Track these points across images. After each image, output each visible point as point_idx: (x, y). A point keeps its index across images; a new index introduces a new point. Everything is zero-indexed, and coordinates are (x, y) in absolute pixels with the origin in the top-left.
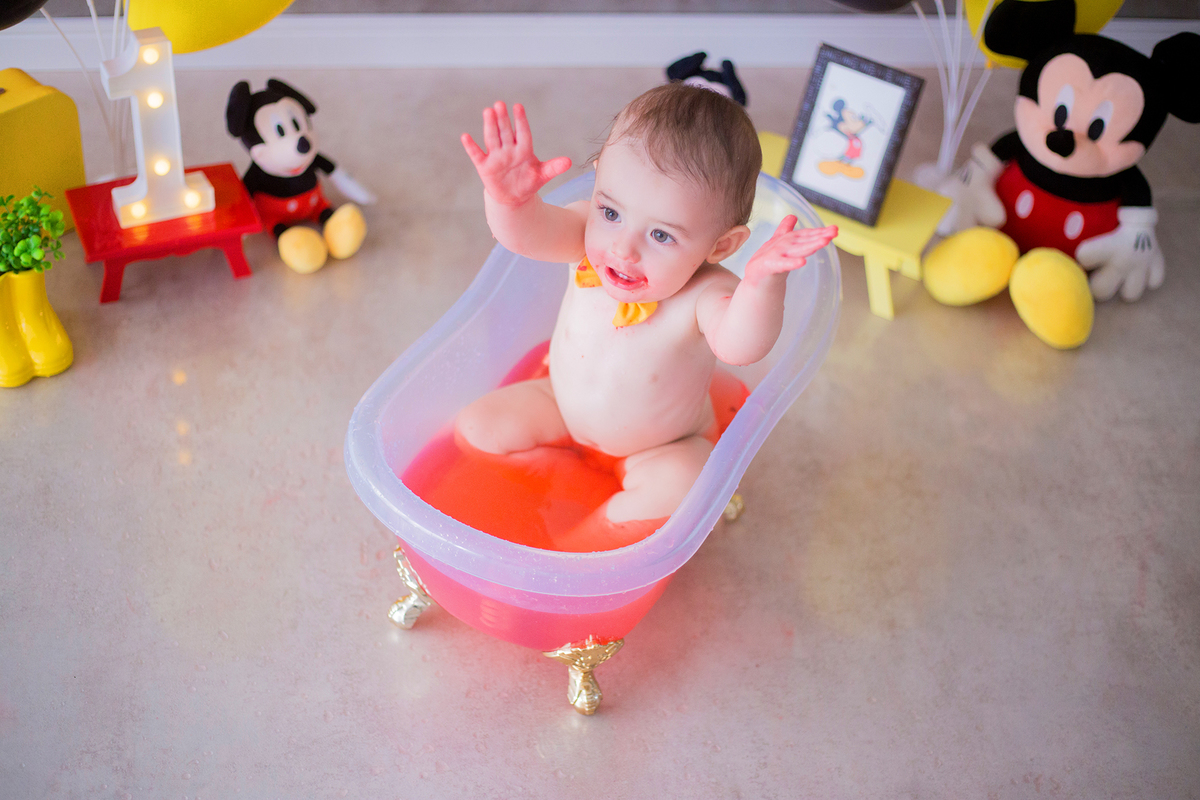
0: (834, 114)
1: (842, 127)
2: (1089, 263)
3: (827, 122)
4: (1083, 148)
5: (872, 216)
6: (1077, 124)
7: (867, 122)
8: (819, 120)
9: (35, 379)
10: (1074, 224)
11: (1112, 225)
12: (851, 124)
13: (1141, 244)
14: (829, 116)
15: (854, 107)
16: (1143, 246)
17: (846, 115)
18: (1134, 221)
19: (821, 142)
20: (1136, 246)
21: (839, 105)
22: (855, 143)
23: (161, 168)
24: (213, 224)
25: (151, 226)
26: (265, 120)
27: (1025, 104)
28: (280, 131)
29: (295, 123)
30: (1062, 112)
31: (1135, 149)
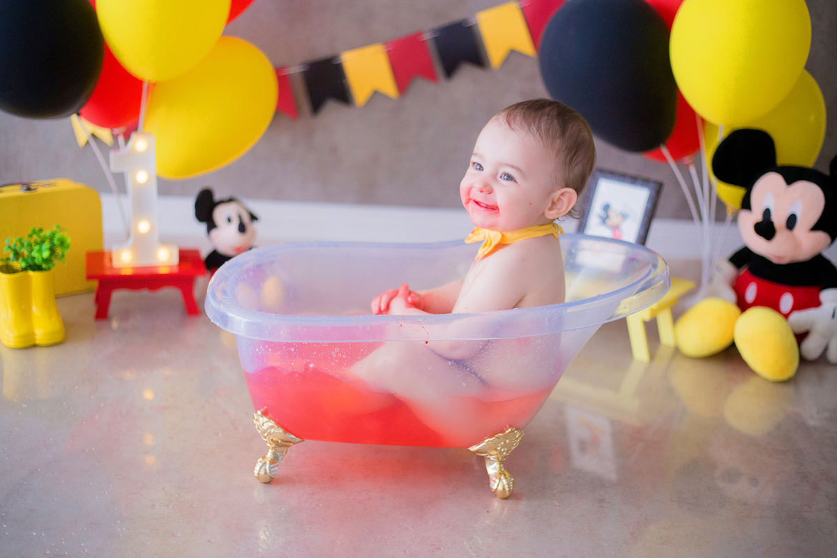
0: (603, 214)
1: (609, 222)
2: (798, 329)
3: (599, 219)
4: (782, 235)
6: (779, 220)
7: (624, 216)
8: (593, 219)
9: (34, 346)
10: (787, 301)
11: (817, 303)
12: (614, 219)
13: (836, 314)
14: (600, 216)
15: (616, 207)
17: (611, 213)
18: (831, 297)
20: (833, 316)
21: (606, 208)
22: (617, 232)
23: (143, 227)
24: (176, 270)
25: (133, 268)
26: (220, 214)
27: (744, 215)
28: (229, 220)
29: (240, 217)
30: (767, 213)
31: (822, 237)
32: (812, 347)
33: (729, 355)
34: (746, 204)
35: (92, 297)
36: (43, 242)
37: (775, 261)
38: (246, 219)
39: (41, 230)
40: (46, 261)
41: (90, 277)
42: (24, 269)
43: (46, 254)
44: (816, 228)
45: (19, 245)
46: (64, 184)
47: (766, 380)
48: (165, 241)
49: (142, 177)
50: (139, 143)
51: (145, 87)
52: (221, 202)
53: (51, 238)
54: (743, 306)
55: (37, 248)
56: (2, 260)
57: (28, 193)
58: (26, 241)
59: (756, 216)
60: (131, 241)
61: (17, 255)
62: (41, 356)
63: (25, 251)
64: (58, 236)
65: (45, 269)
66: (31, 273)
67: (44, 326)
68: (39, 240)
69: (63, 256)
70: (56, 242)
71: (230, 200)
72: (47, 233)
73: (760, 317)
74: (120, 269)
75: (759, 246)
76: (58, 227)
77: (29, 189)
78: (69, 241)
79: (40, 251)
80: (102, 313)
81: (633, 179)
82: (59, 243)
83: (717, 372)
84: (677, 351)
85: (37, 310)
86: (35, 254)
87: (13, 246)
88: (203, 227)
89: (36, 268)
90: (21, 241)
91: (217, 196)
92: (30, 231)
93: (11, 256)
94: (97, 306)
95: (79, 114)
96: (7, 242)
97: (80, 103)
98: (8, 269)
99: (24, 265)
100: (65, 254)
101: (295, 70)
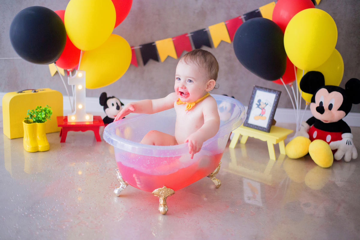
0: (258, 104)
1: (260, 107)
2: (334, 148)
3: (256, 106)
4: (327, 112)
5: (268, 130)
6: (326, 106)
7: (266, 104)
8: (254, 106)
9: (38, 151)
10: (329, 138)
11: (340, 139)
12: (262, 106)
13: (348, 143)
14: (257, 104)
15: (263, 101)
17: (261, 103)
18: (346, 136)
19: (255, 111)
21: (259, 101)
22: (264, 110)
23: (80, 107)
24: (92, 123)
25: (76, 122)
26: (109, 102)
27: (312, 104)
28: (113, 105)
29: (117, 103)
30: (321, 103)
31: (342, 113)
32: (339, 155)
33: (307, 158)
34: (313, 100)
35: (59, 134)
36: (41, 112)
37: (325, 122)
38: (119, 104)
39: (41, 107)
40: (43, 119)
41: (59, 126)
42: (34, 122)
43: (44, 116)
44: (340, 109)
45: (33, 112)
46: (48, 90)
47: (321, 167)
48: (88, 113)
49: (80, 87)
50: (79, 74)
51: (81, 52)
52: (110, 98)
53: (45, 110)
54: (312, 139)
56: (26, 118)
57: (35, 93)
58: (35, 111)
59: (317, 104)
60: (75, 112)
61: (31, 116)
62: (41, 156)
63: (35, 115)
64: (48, 109)
65: (43, 122)
66: (37, 123)
67: (42, 144)
68: (40, 111)
69: (50, 117)
71: (113, 97)
72: (43, 108)
73: (319, 143)
74: (71, 123)
76: (47, 106)
78: (52, 111)
79: (42, 115)
80: (63, 140)
81: (270, 90)
82: (48, 112)
83: (302, 164)
84: (286, 156)
85: (39, 137)
86: (39, 116)
87: (30, 113)
88: (102, 107)
89: (40, 121)
90: (33, 111)
91: (108, 96)
92: (36, 107)
93: (29, 117)
94: (61, 138)
95: (55, 63)
96: (28, 111)
97: (57, 58)
98: (27, 122)
99: (34, 120)
100: (50, 116)
101: (137, 48)
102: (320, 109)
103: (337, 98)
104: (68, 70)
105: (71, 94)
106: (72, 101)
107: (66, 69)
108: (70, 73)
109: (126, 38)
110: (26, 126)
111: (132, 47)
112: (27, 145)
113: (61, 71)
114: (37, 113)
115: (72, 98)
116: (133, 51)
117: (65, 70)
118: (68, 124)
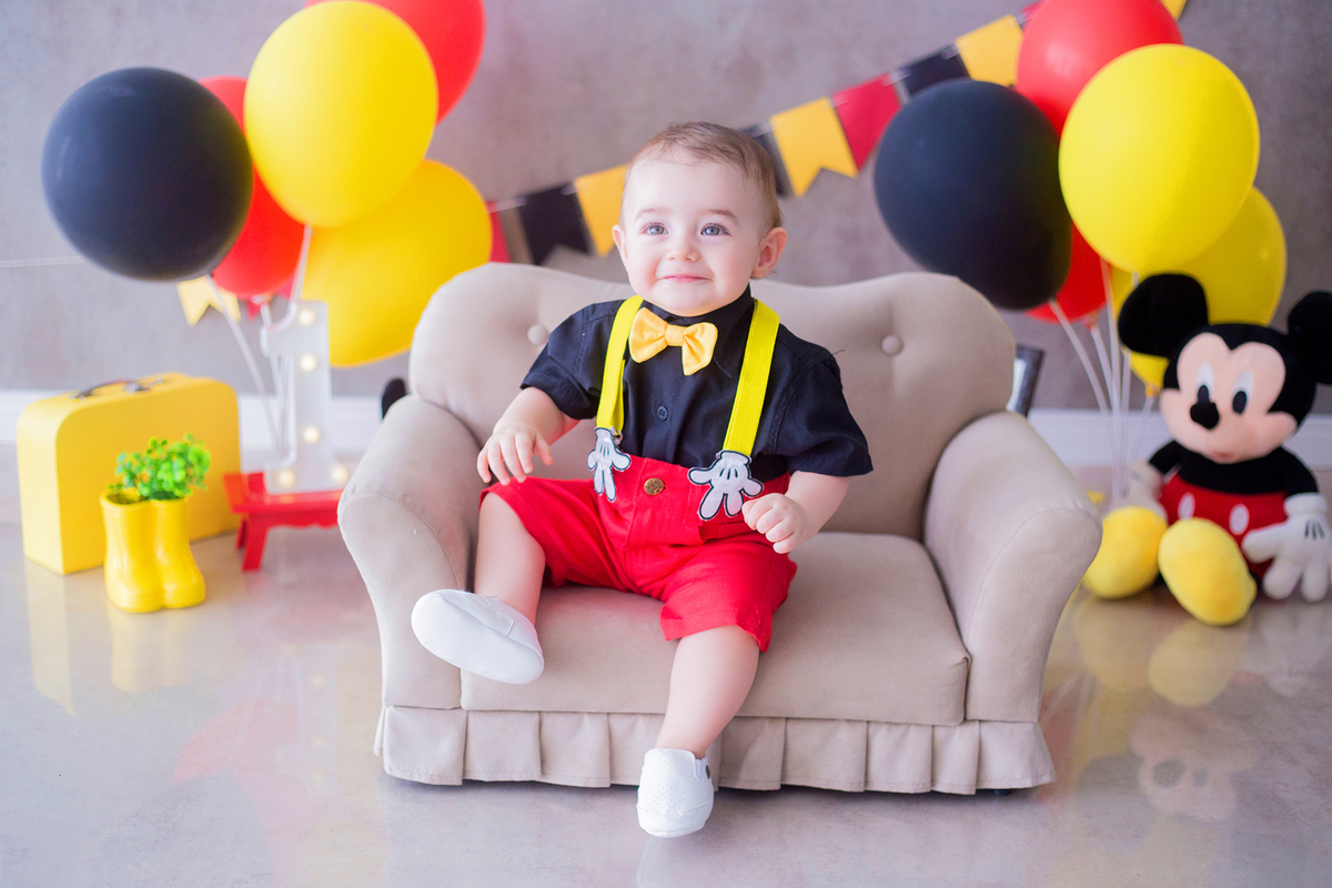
2: (1258, 556)
4: (1228, 421)
6: (1223, 402)
9: (164, 609)
10: (1240, 517)
11: (1282, 517)
13: (1312, 531)
16: (1314, 535)
18: (1300, 507)
20: (1307, 533)
23: (311, 435)
25: (297, 495)
27: (1169, 396)
30: (1203, 391)
31: (1284, 420)
32: (1278, 581)
34: (1171, 381)
35: (233, 539)
36: (169, 459)
37: (1219, 460)
39: (164, 443)
40: (177, 485)
41: (237, 509)
42: (144, 499)
43: (180, 476)
44: (1275, 408)
45: (137, 463)
46: (180, 381)
48: (342, 457)
49: (308, 363)
50: (302, 314)
51: (308, 233)
55: (165, 466)
56: (111, 487)
57: (141, 395)
58: (149, 458)
60: (291, 457)
61: (133, 477)
62: (173, 624)
63: (147, 472)
64: (193, 449)
65: (177, 497)
66: (155, 503)
67: (179, 580)
68: (164, 456)
69: (202, 477)
70: (192, 458)
72: (175, 446)
74: (277, 497)
75: (1196, 438)
76: (190, 437)
77: (141, 389)
78: (208, 455)
79: (171, 470)
80: (252, 562)
82: (196, 459)
85: (162, 555)
86: (161, 475)
87: (128, 466)
89: (165, 495)
90: (138, 457)
92: (150, 445)
93: (125, 479)
94: (244, 553)
95: (212, 275)
96: (119, 459)
97: (217, 259)
98: (119, 499)
99: (145, 492)
100: (205, 474)
101: (508, 205)
102: (1205, 413)
103: (1261, 370)
104: (258, 299)
105: (270, 389)
106: (276, 415)
107: (245, 296)
108: (265, 311)
109: (464, 171)
110: (113, 514)
111: (489, 203)
112: (121, 587)
113: (228, 302)
114: (157, 465)
115: (275, 404)
116: (496, 218)
117: (240, 302)
118: (268, 501)
